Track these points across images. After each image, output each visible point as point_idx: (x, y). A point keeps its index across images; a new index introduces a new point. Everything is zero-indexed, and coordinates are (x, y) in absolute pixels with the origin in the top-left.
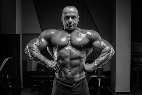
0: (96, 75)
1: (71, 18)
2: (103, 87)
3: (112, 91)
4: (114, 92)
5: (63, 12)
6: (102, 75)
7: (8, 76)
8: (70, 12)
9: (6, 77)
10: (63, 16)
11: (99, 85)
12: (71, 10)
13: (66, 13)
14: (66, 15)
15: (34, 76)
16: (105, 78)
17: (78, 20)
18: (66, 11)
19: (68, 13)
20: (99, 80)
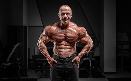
0: (87, 58)
1: (66, 14)
2: (93, 67)
3: (100, 72)
4: (103, 72)
5: (60, 10)
6: (92, 58)
7: (18, 58)
8: (66, 10)
9: (17, 59)
10: (60, 12)
11: (91, 66)
12: (67, 8)
13: (62, 10)
14: (62, 12)
15: (38, 59)
16: (95, 60)
17: (71, 16)
18: (62, 9)
19: (64, 10)
20: (91, 61)
